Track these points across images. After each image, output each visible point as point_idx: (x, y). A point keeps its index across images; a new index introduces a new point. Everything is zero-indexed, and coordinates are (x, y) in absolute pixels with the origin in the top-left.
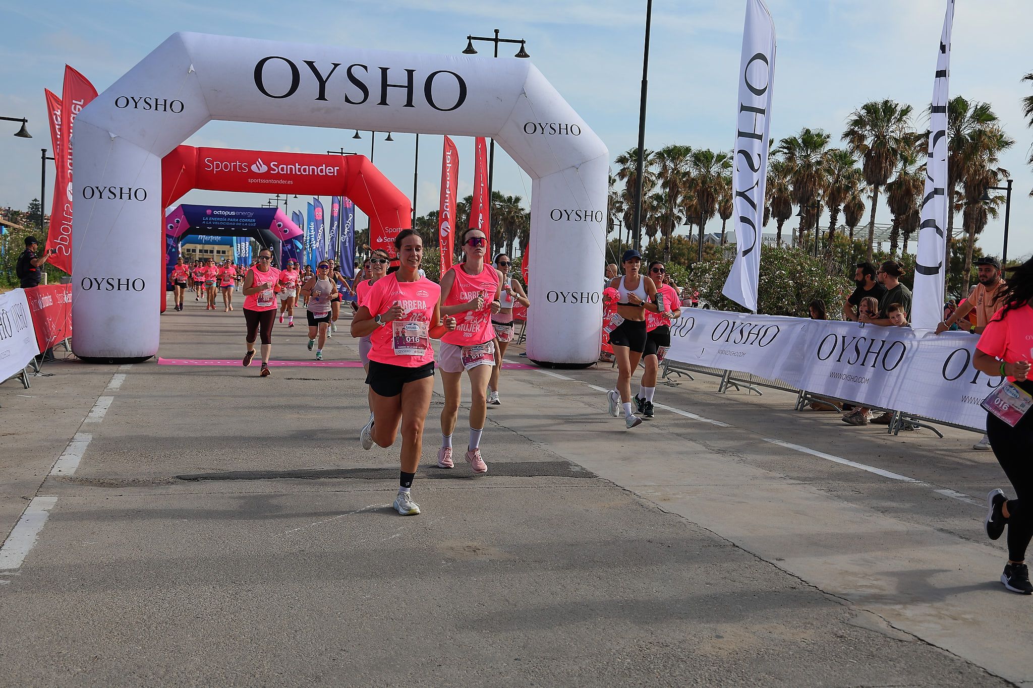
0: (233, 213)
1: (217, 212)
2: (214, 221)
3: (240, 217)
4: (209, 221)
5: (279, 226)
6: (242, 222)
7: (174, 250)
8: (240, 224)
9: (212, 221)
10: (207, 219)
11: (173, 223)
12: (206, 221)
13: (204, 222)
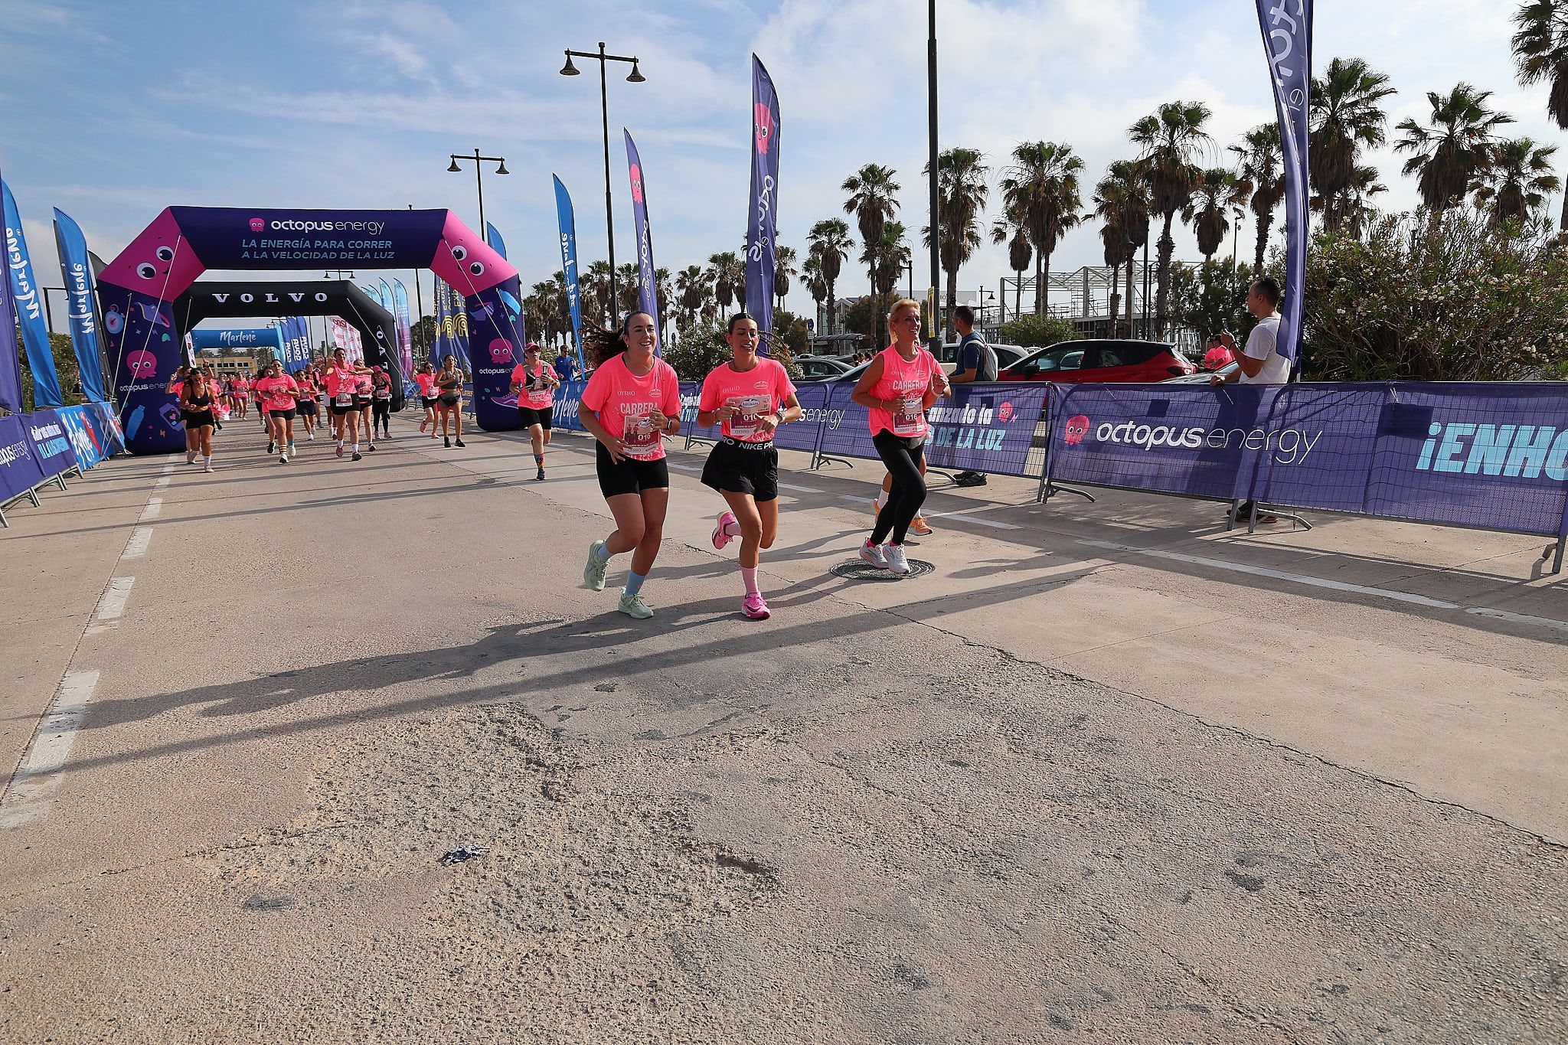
0: (327, 226)
1: (281, 225)
2: (276, 250)
3: (348, 235)
4: (260, 251)
5: (459, 254)
6: (355, 250)
7: (165, 337)
8: (351, 255)
9: (269, 250)
10: (253, 243)
11: (153, 259)
12: (251, 250)
13: (246, 254)
